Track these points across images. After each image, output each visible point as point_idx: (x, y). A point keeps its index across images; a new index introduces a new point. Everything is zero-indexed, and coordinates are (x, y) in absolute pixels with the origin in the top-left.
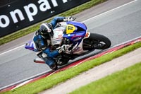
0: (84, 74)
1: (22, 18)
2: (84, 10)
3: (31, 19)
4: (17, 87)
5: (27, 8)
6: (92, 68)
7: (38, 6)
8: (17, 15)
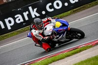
1: (3, 27)
3: (9, 28)
6: (51, 63)
7: (15, 19)
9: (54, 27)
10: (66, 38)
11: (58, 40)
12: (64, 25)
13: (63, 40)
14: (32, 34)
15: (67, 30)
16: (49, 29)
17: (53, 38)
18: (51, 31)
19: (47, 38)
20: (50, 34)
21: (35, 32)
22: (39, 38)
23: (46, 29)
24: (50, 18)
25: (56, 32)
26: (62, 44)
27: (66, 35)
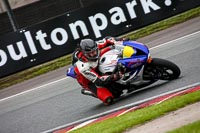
0: (171, 114)
1: (85, 32)
2: (174, 24)
3: (98, 35)
4: (75, 128)
5: (92, 20)
6: (183, 106)
7: (109, 17)
8: (78, 28)
9: (121, 56)
10: (144, 78)
11: (128, 83)
12: (139, 53)
13: (136, 83)
14: (77, 70)
15: (145, 62)
16: (110, 60)
17: (119, 78)
18: (115, 64)
19: (106, 77)
20: (112, 70)
21: (82, 67)
22: (91, 78)
23: (104, 60)
24: (112, 40)
25: (124, 67)
26: (135, 90)
27: (144, 73)
